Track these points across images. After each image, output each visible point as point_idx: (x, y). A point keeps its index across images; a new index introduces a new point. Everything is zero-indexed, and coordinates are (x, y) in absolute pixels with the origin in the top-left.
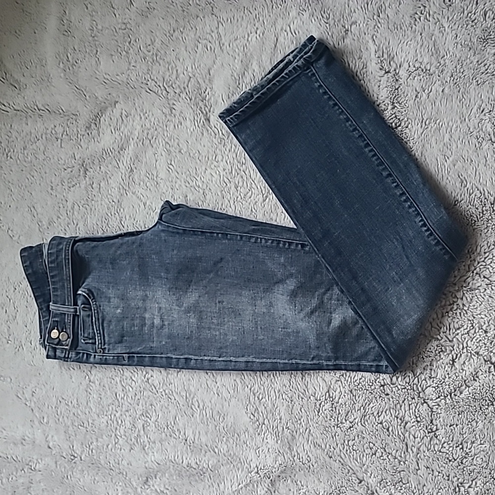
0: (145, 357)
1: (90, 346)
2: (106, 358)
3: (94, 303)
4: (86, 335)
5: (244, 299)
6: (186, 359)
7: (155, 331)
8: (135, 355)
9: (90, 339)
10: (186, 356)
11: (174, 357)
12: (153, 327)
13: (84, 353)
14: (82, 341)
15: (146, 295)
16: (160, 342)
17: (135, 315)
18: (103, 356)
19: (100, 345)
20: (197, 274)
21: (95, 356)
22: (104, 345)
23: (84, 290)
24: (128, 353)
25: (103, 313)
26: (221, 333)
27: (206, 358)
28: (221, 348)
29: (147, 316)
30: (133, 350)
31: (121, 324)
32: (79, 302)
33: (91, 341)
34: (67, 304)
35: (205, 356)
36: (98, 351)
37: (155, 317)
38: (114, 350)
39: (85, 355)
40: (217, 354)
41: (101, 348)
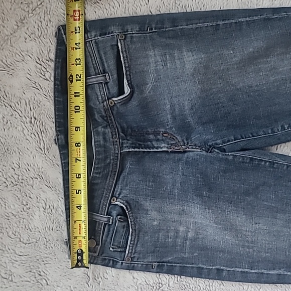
0: (175, 266)
1: (118, 254)
2: (134, 266)
3: (131, 215)
4: (116, 244)
5: (278, 222)
6: (218, 269)
7: (188, 243)
8: (165, 264)
9: (119, 247)
10: (218, 267)
11: (205, 267)
12: (187, 239)
13: (110, 260)
14: (111, 249)
15: (183, 210)
16: (193, 254)
17: (170, 227)
18: (131, 263)
19: (130, 254)
20: (238, 196)
21: (122, 263)
22: (134, 254)
23: (122, 201)
24: (158, 262)
25: (139, 225)
26: (254, 250)
27: (238, 269)
28: (253, 262)
29: (182, 229)
30: (164, 260)
31: (157, 235)
32: (114, 213)
33: (120, 250)
34: (100, 213)
35: (236, 267)
36: (126, 259)
37: (190, 230)
38: (144, 259)
39: (111, 262)
40: (248, 266)
41: (130, 257)
